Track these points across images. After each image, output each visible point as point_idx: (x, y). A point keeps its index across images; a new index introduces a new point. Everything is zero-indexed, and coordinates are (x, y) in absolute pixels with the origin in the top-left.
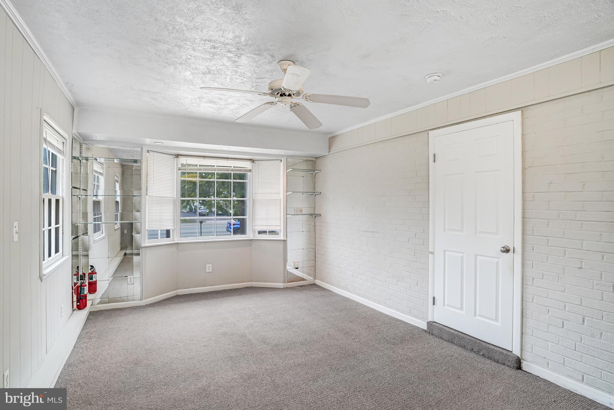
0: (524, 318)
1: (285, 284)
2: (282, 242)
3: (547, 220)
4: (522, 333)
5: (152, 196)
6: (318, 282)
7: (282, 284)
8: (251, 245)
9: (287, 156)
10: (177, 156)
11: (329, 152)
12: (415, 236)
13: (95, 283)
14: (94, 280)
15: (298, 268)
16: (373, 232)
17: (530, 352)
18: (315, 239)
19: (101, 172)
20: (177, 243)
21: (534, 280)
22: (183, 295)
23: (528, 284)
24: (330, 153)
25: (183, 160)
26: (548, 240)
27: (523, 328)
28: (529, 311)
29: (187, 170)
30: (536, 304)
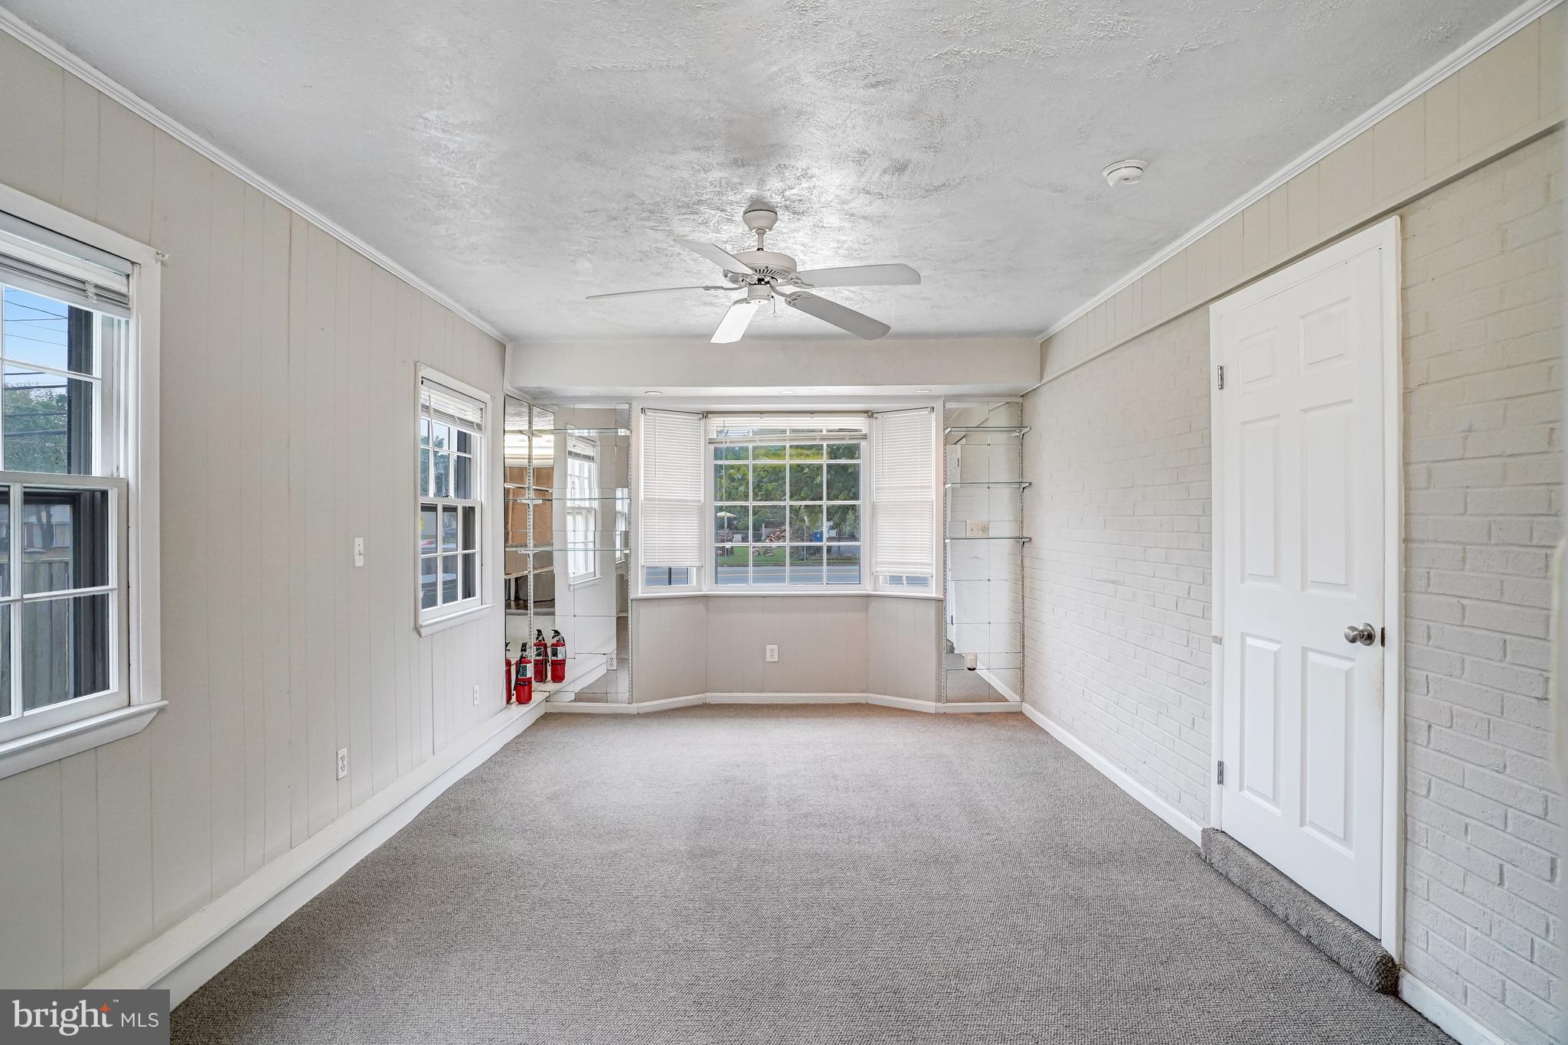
0: (1409, 842)
1: (940, 704)
2: (933, 604)
3: (1460, 547)
4: (1405, 888)
5: (654, 500)
6: (1028, 709)
7: (933, 704)
8: (867, 608)
9: (945, 396)
10: (706, 415)
11: (1042, 378)
12: (1189, 593)
13: (562, 663)
14: (560, 657)
15: (974, 669)
16: (1114, 582)
17: (1423, 949)
18: (1023, 599)
19: (591, 454)
20: (705, 597)
21: (1432, 730)
22: (716, 705)
23: (1418, 742)
24: (1044, 381)
25: (716, 422)
26: (1463, 607)
27: (1407, 872)
28: (1421, 824)
29: (726, 442)
30: (1436, 802)
